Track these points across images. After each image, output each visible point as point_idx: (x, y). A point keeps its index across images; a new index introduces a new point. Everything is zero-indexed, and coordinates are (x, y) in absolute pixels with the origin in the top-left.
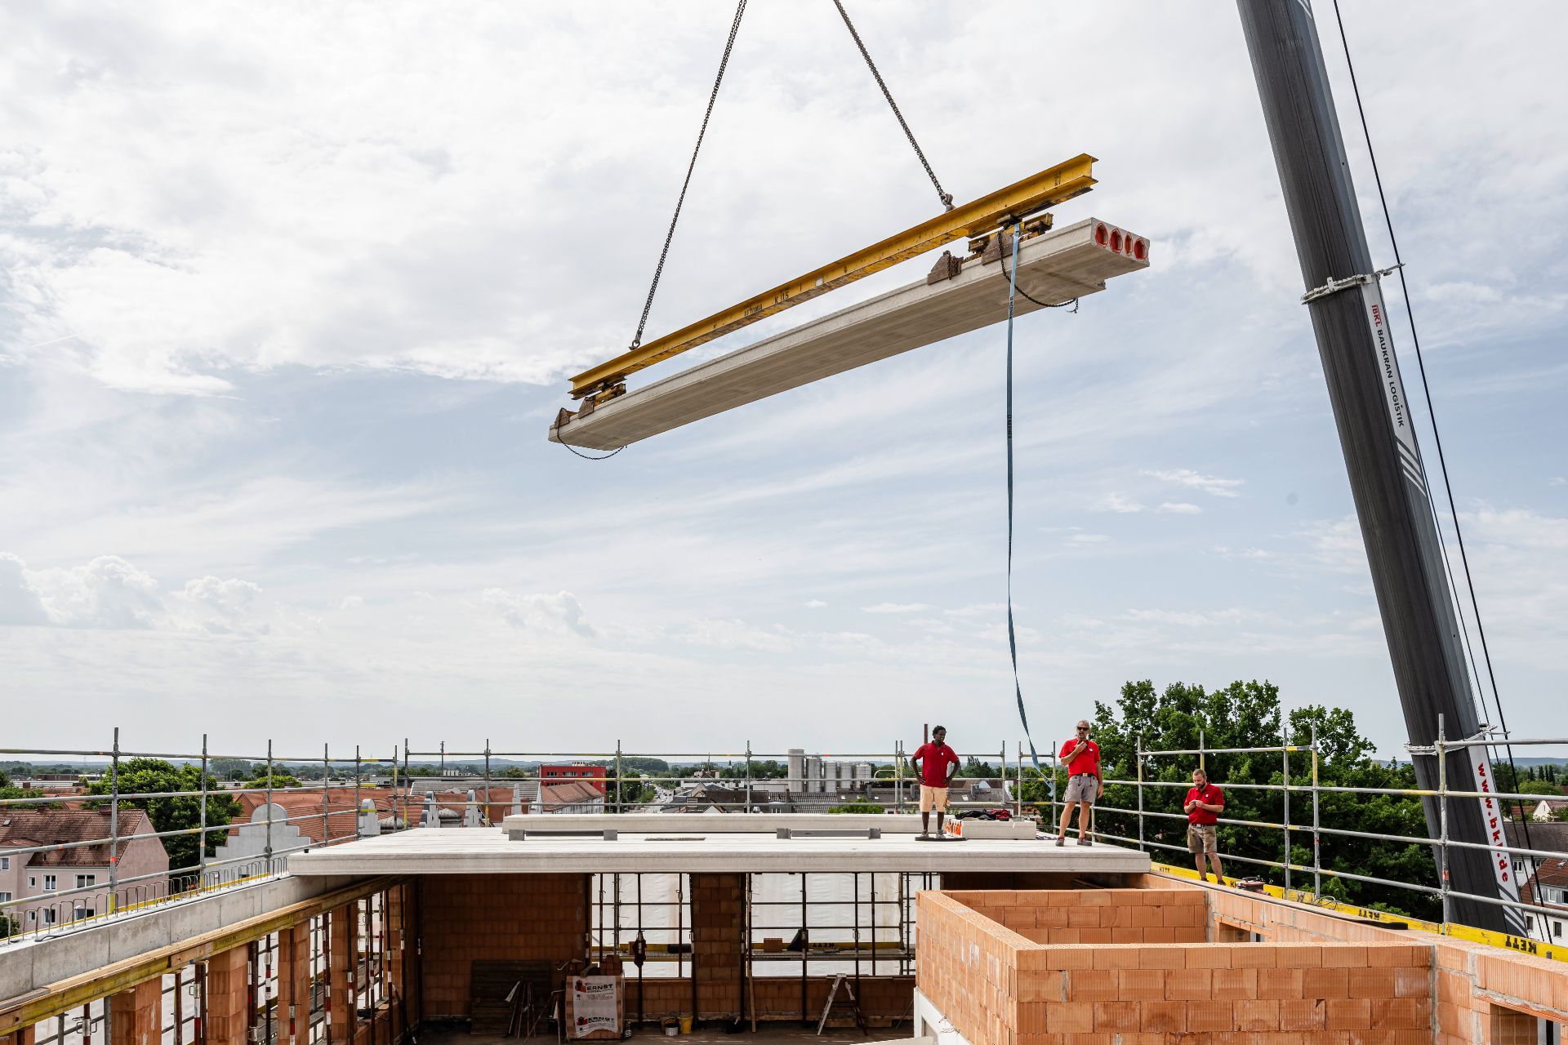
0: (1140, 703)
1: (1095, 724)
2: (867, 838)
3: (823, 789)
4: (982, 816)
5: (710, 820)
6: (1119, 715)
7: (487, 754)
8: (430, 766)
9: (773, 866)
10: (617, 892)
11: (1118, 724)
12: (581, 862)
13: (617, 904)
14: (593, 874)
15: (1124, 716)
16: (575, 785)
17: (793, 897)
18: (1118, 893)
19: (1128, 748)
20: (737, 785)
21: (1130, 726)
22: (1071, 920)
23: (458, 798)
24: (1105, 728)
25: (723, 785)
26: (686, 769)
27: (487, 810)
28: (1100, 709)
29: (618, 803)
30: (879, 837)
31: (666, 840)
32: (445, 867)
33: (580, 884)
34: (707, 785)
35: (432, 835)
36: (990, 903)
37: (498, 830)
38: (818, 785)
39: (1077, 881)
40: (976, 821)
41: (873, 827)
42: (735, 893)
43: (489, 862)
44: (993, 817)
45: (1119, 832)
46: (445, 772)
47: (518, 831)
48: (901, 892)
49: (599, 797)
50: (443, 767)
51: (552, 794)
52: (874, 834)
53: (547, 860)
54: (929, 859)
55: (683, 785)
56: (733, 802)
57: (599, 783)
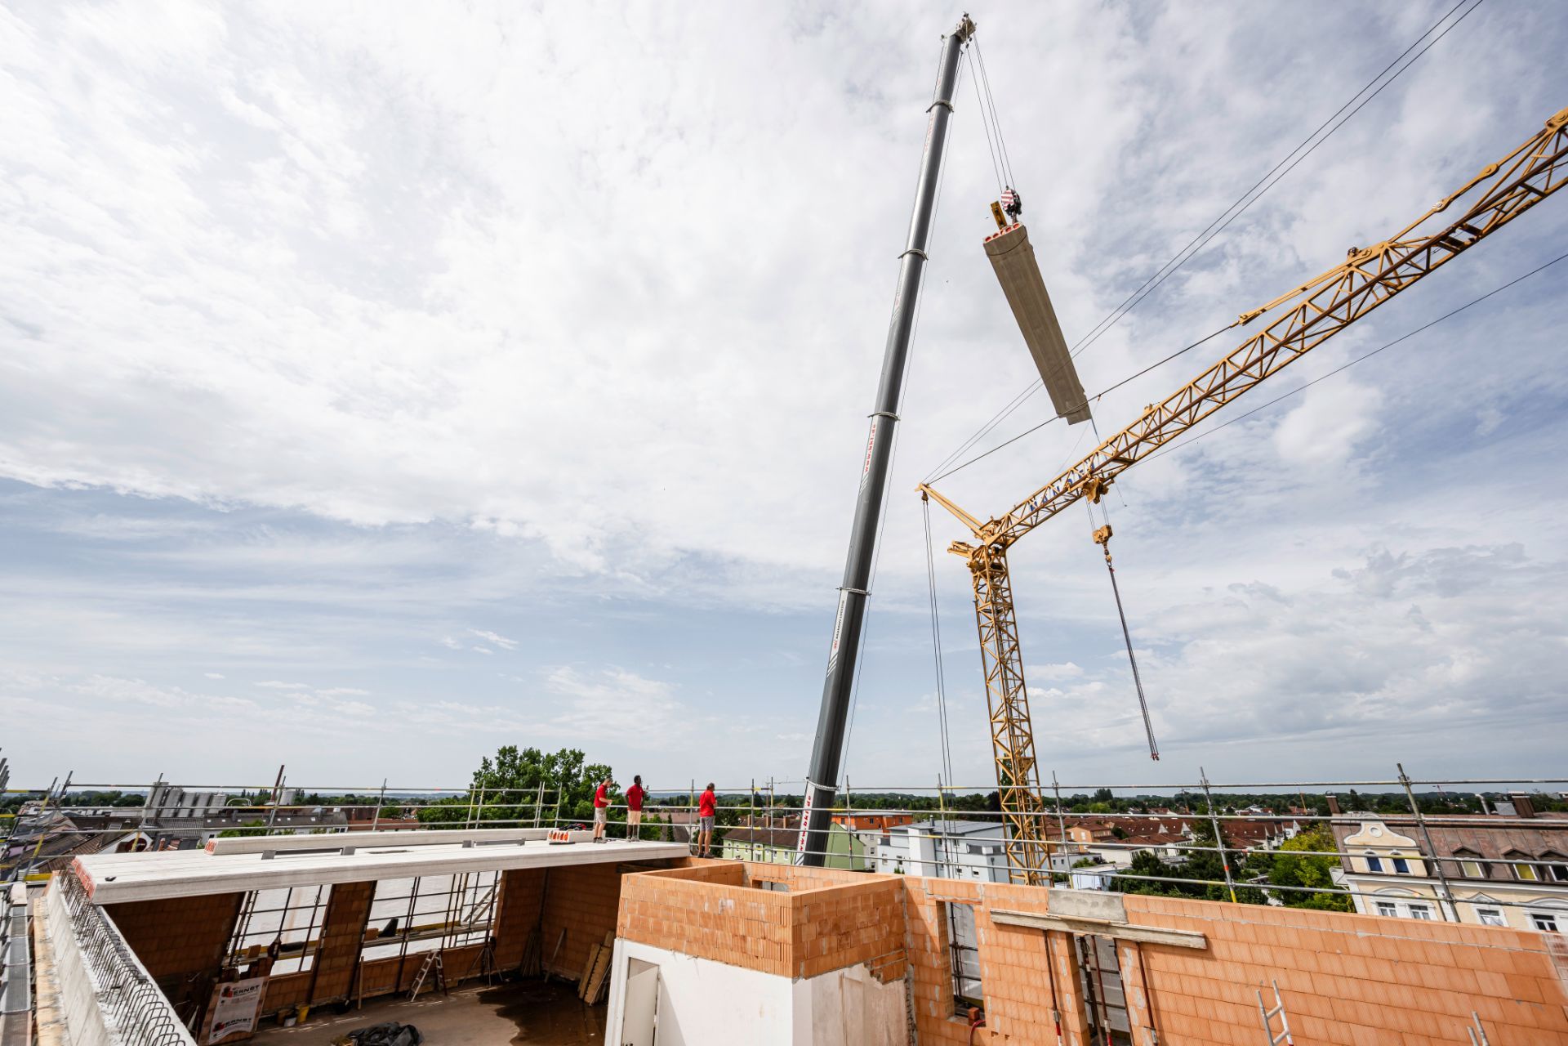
6: (495, 767)
28: (485, 761)
38: (172, 812)
42: (366, 894)
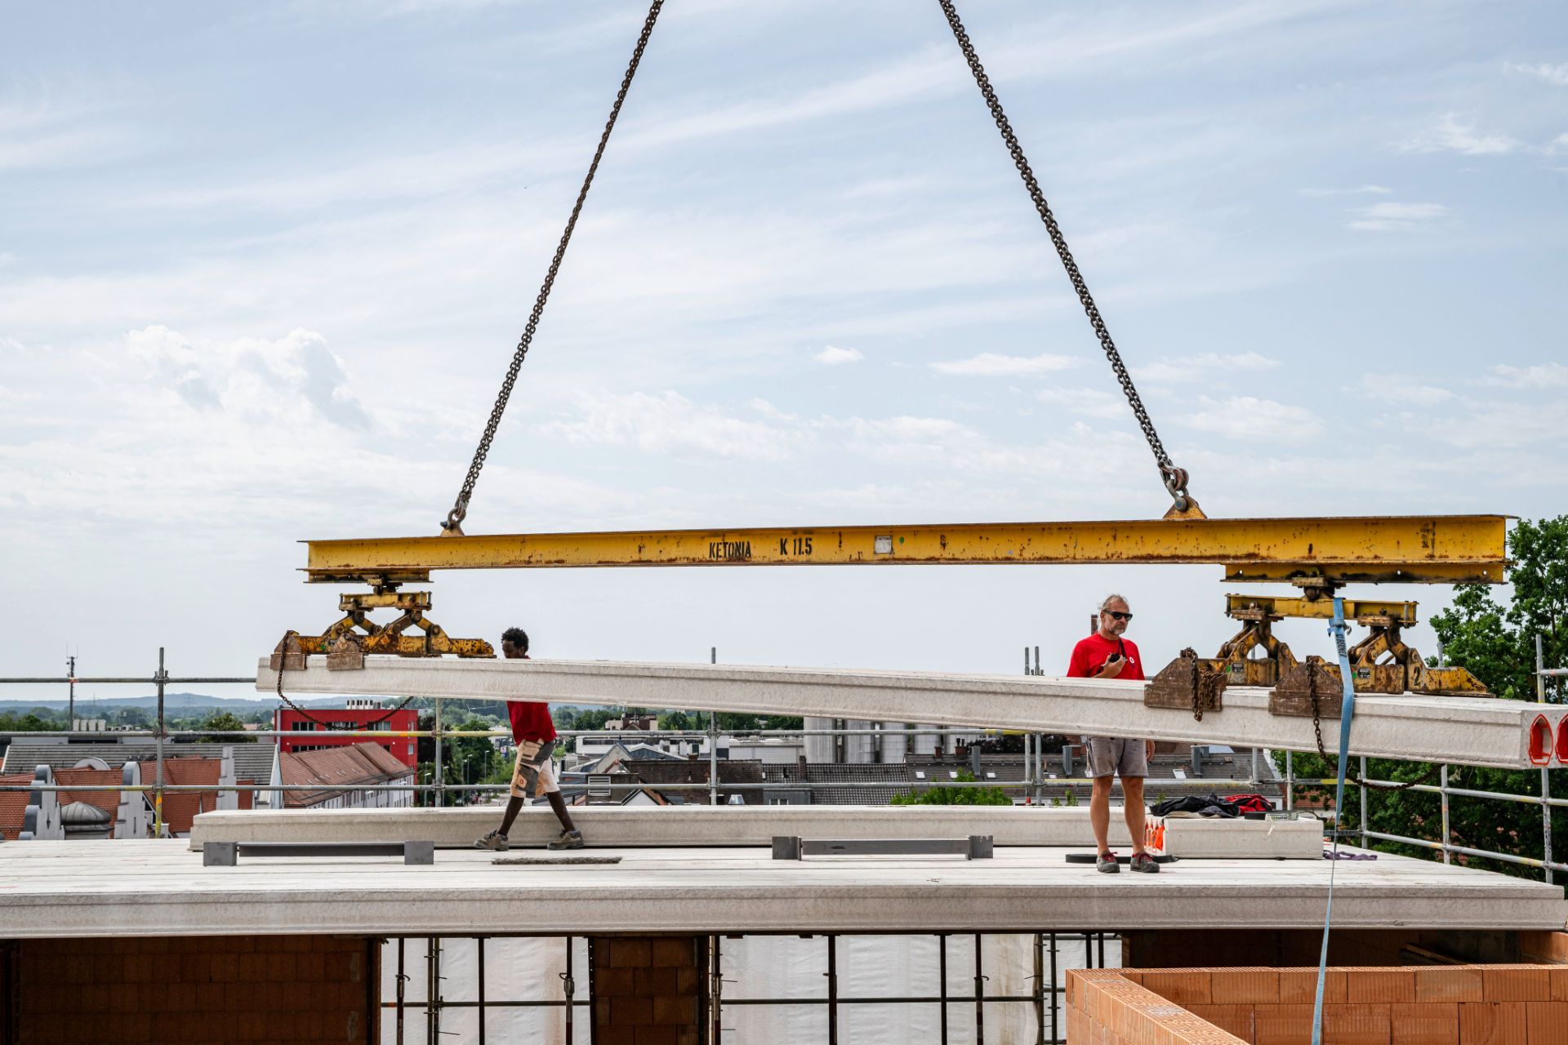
0: (1547, 566)
1: (1453, 610)
2: (963, 856)
3: (877, 756)
4: (1208, 809)
5: (634, 819)
7: (161, 680)
8: (45, 711)
9: (763, 916)
10: (434, 978)
11: (1500, 610)
12: (357, 910)
13: (435, 1005)
14: (382, 938)
15: (1514, 594)
16: (350, 749)
17: (808, 989)
18: (1497, 972)
19: (1521, 663)
20: (696, 749)
21: (1526, 617)
22: (1396, 1034)
23: (103, 776)
24: (1476, 618)
25: (666, 749)
26: (589, 713)
27: (159, 800)
29: (440, 785)
30: (989, 855)
31: (538, 862)
32: (65, 923)
33: (356, 964)
34: (631, 748)
35: (41, 856)
36: (1223, 995)
37: (184, 842)
38: (867, 748)
39: (1410, 948)
40: (1196, 820)
41: (974, 834)
42: (686, 979)
43: (160, 912)
44: (1229, 811)
45: (1506, 844)
46: (76, 723)
47: (222, 846)
48: (1039, 975)
49: (403, 776)
50: (73, 711)
51: (304, 771)
52: (978, 849)
53: (283, 906)
54: (1095, 903)
55: (582, 749)
56: (686, 782)
57: (403, 741)
